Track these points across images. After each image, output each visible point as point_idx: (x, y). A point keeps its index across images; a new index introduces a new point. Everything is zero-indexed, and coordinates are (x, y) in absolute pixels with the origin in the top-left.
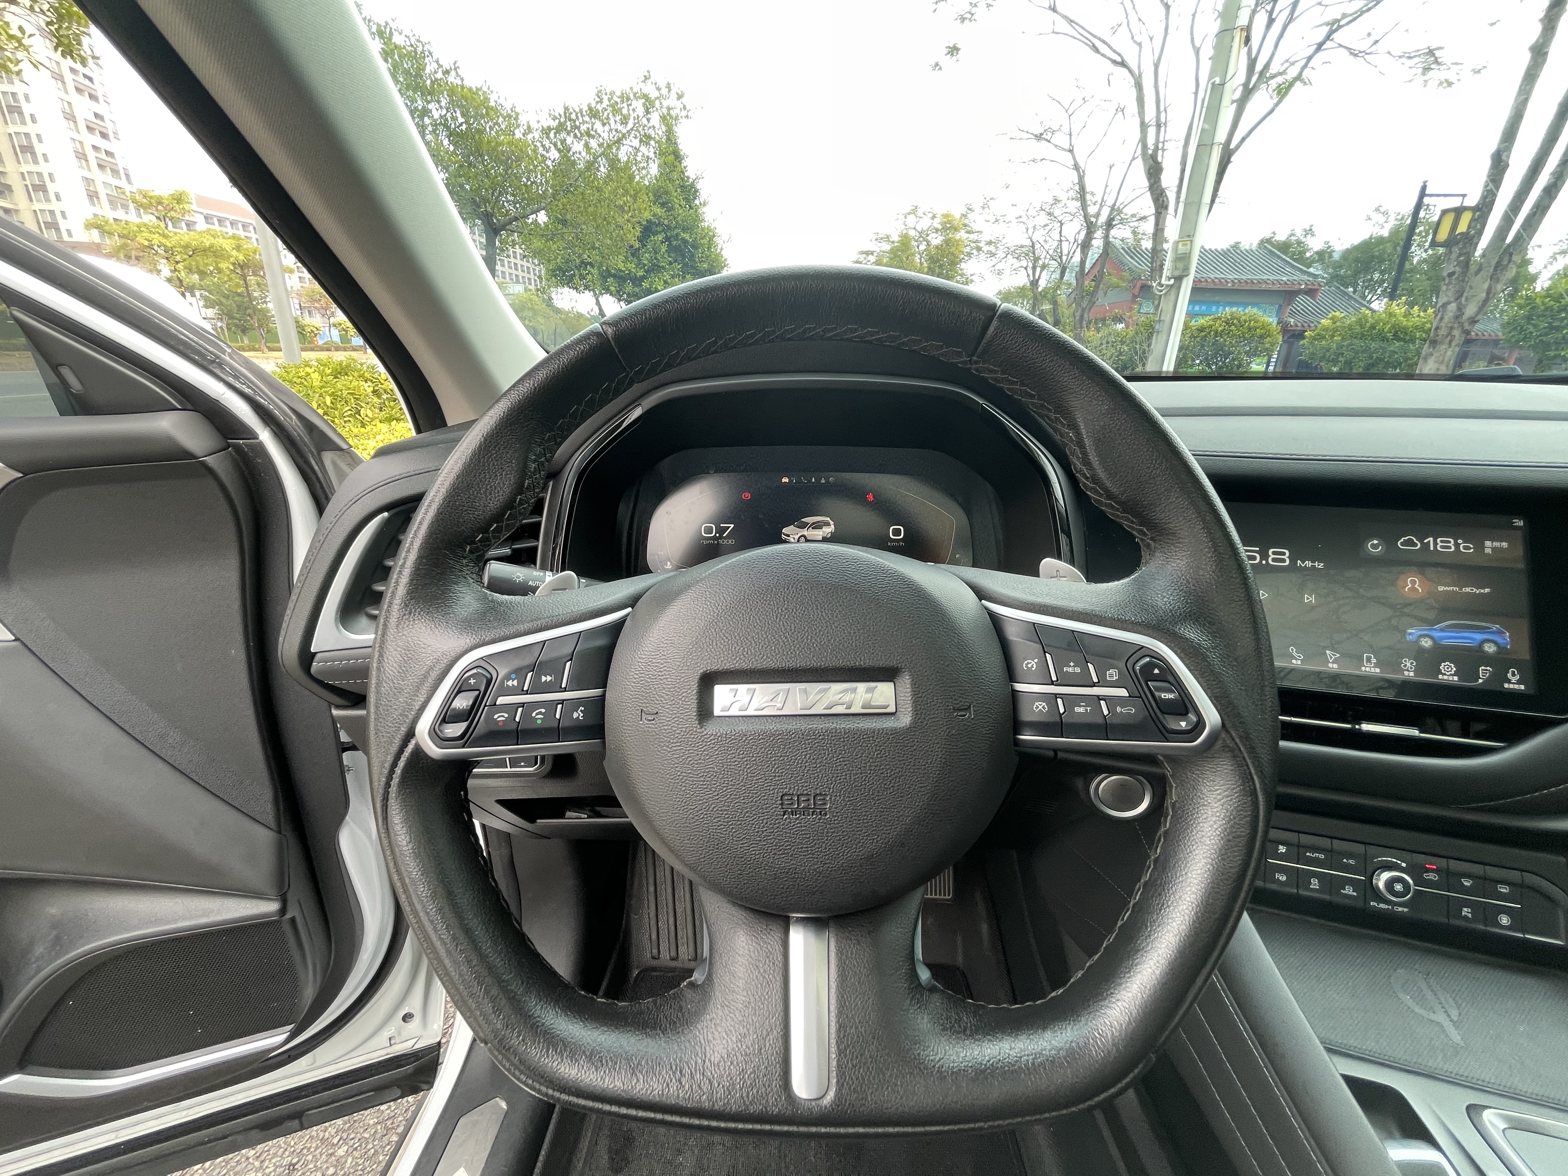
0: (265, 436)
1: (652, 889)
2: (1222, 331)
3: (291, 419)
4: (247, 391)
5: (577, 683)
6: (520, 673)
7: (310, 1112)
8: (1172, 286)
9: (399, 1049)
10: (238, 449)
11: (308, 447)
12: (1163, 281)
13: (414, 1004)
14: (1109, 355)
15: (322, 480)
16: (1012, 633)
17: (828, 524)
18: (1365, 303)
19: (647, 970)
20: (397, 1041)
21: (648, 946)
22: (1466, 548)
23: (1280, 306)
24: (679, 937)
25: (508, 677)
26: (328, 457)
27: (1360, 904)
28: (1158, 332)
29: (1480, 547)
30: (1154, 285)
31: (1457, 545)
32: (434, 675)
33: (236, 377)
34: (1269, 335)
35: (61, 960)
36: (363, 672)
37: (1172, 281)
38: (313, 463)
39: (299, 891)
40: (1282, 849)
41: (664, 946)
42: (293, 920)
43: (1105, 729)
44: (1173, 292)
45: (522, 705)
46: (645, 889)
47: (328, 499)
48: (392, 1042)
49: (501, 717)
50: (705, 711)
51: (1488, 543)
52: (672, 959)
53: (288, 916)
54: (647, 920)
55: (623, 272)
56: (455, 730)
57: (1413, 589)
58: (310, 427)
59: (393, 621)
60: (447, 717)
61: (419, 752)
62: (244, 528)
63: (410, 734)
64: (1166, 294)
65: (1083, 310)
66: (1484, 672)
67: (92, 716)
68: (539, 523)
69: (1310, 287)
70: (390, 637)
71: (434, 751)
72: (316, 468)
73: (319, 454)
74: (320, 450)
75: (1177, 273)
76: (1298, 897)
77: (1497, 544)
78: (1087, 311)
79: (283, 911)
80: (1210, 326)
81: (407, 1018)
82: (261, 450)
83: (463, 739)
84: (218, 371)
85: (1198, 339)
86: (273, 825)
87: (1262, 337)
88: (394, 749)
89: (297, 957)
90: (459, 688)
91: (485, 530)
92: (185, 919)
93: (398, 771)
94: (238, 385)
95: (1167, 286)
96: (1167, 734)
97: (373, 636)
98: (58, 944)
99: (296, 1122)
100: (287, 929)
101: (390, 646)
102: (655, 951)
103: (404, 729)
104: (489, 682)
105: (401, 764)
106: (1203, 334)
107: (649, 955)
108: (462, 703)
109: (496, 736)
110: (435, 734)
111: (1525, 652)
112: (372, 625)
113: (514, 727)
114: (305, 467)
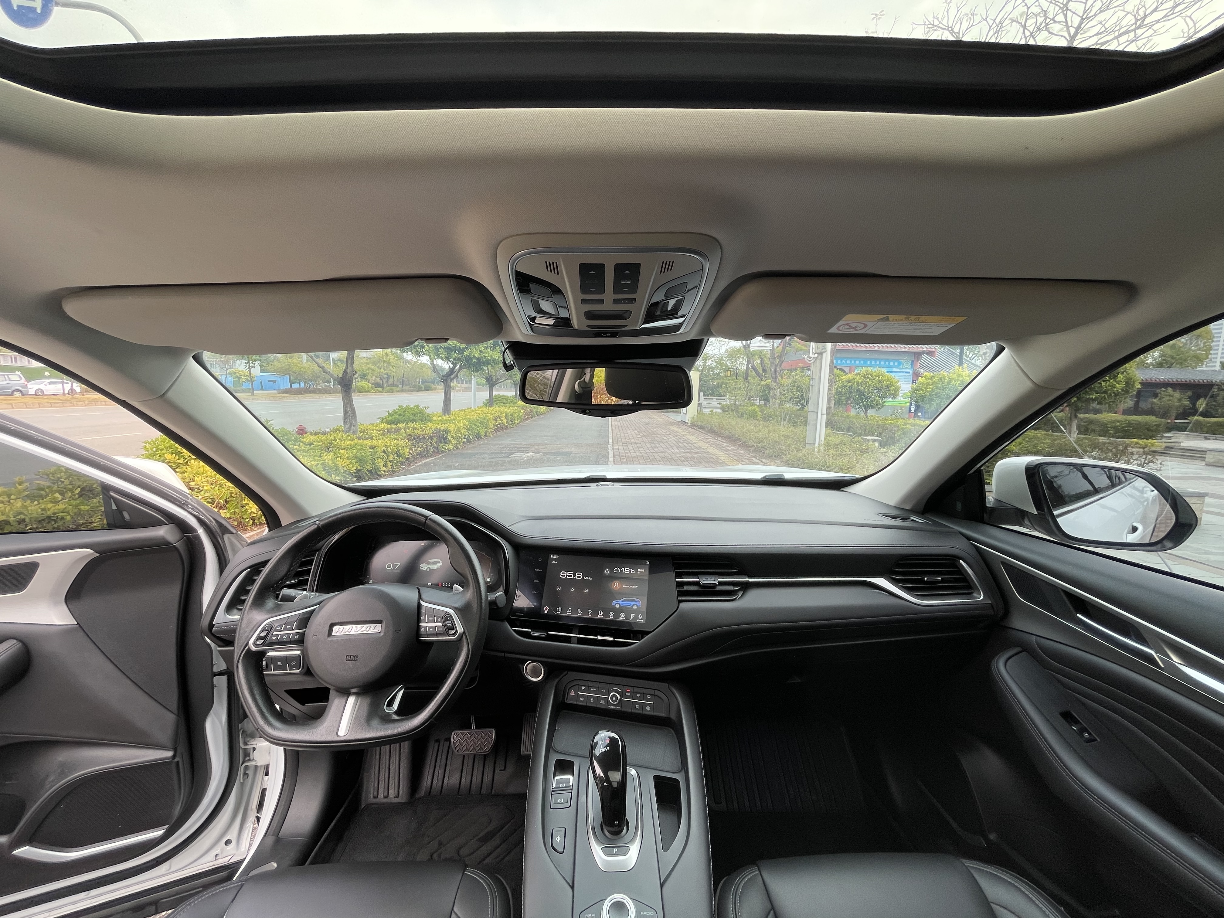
0: (201, 532)
1: (378, 757)
2: (862, 382)
3: (213, 523)
4: (196, 514)
5: (298, 628)
6: (281, 626)
7: (162, 901)
8: (817, 358)
9: (221, 862)
10: (188, 537)
11: (218, 533)
12: (811, 355)
13: (232, 835)
14: (789, 397)
15: (223, 547)
16: (423, 611)
17: (440, 563)
18: (968, 359)
19: (369, 806)
20: (220, 857)
21: (372, 791)
22: (633, 571)
23: (913, 361)
24: (390, 784)
25: (277, 627)
26: (226, 537)
27: (605, 707)
28: (812, 386)
29: (636, 571)
30: (806, 357)
31: (630, 571)
32: (256, 627)
33: (192, 509)
34: (892, 385)
35: (64, 781)
36: (233, 631)
37: (816, 355)
38: (219, 540)
39: (182, 748)
40: (583, 688)
41: (381, 790)
42: (178, 762)
43: (436, 635)
44: (818, 361)
45: (280, 635)
46: (374, 758)
47: (226, 566)
48: (217, 858)
49: (274, 638)
50: (330, 634)
51: (639, 570)
52: (385, 797)
53: (176, 760)
54: (373, 776)
55: (451, 345)
56: (260, 642)
57: (616, 586)
58: (220, 525)
59: (246, 611)
60: (259, 638)
61: (249, 649)
62: (186, 571)
63: (247, 644)
64: (814, 362)
65: (776, 366)
66: (632, 616)
67: (102, 658)
68: (311, 569)
69: (930, 350)
70: (244, 617)
71: (254, 648)
72: (221, 542)
73: (223, 535)
74: (223, 534)
75: (819, 351)
76: (587, 707)
77: (641, 570)
78: (778, 366)
79: (174, 757)
80: (854, 379)
81: (228, 842)
82: (198, 538)
83: (263, 645)
84: (186, 507)
85: (847, 388)
86: (176, 712)
87: (888, 386)
88: (242, 648)
89: (176, 787)
90: (263, 631)
91: (277, 583)
92: (126, 760)
93: (242, 655)
94: (193, 512)
95: (814, 358)
96: (449, 635)
97: (239, 617)
98: (63, 774)
99: (153, 908)
100: (174, 766)
101: (245, 619)
102: (376, 793)
103: (246, 643)
104: (272, 628)
105: (244, 653)
106: (850, 384)
107: (372, 797)
108: (263, 634)
109: (272, 644)
110: (255, 644)
111: (644, 609)
112: (240, 613)
113: (277, 641)
114: (217, 543)
